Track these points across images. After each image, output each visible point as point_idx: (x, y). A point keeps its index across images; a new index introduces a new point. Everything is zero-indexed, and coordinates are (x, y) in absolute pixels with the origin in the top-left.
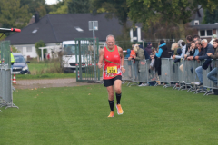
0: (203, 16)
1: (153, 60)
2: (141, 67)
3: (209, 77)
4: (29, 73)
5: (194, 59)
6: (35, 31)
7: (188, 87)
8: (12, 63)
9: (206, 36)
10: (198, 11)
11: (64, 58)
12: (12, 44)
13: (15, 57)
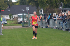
0: (63, 6)
1: (47, 20)
2: (43, 22)
3: (65, 25)
4: (7, 24)
5: (60, 19)
6: (9, 11)
7: (58, 28)
8: (2, 21)
9: (64, 12)
10: (61, 4)
11: (18, 19)
12: (2, 15)
13: (2, 19)
